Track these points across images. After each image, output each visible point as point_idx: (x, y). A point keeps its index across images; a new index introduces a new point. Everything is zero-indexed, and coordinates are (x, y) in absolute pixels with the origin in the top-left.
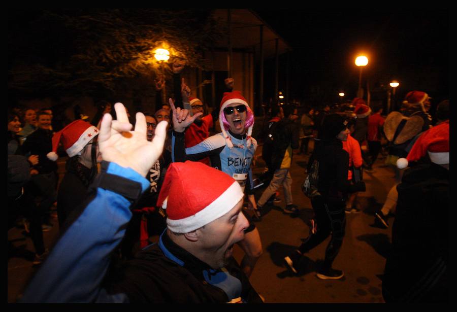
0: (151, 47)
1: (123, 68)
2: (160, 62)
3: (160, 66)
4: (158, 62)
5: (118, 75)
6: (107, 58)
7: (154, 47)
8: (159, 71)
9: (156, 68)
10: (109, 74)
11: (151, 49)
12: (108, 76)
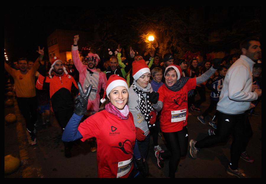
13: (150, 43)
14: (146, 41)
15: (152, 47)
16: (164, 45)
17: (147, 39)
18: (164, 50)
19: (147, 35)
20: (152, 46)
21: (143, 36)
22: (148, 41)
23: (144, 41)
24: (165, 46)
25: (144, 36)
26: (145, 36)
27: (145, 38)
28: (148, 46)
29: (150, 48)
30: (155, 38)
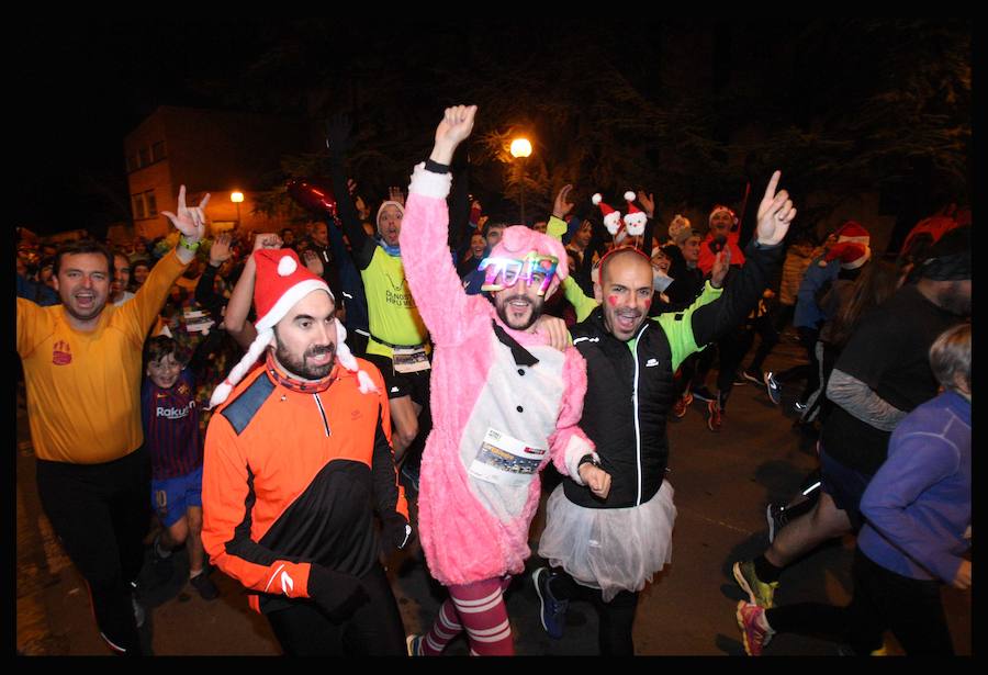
13: (517, 164)
14: (503, 158)
16: (566, 172)
17: (507, 150)
19: (504, 136)
20: (527, 174)
21: (490, 137)
22: (511, 156)
23: (494, 156)
25: (495, 138)
26: (498, 140)
27: (499, 147)
28: (510, 174)
29: (516, 184)
30: (536, 148)
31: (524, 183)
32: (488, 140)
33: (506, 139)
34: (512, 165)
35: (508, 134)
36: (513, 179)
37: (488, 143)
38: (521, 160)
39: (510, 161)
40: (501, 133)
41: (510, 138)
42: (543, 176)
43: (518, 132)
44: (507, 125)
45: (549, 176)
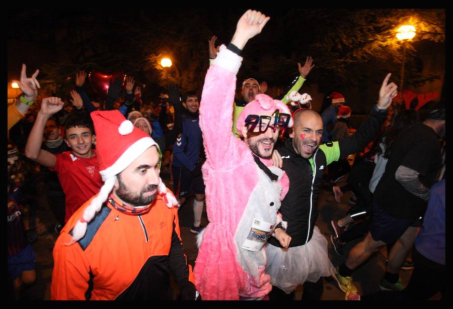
0: (393, 26)
1: (356, 54)
2: (402, 42)
3: (401, 47)
4: (399, 43)
5: (351, 61)
6: (342, 43)
7: (397, 24)
8: (398, 53)
9: (395, 49)
10: (342, 60)
11: (392, 28)
12: (340, 62)
13: (164, 70)
14: (158, 67)
15: (169, 77)
16: (188, 74)
17: (159, 63)
18: (189, 83)
19: (158, 57)
20: (170, 75)
21: (151, 57)
22: (161, 67)
23: (154, 66)
24: (191, 75)
25: (153, 57)
26: (155, 59)
27: (156, 62)
28: (162, 75)
29: (164, 80)
30: (173, 62)
31: (169, 79)
32: (151, 59)
33: (159, 58)
34: (162, 71)
35: (160, 56)
36: (163, 77)
37: (150, 60)
38: (167, 68)
39: (161, 69)
40: (157, 55)
41: (160, 58)
42: (177, 76)
43: (165, 55)
44: (160, 51)
45: (180, 76)
